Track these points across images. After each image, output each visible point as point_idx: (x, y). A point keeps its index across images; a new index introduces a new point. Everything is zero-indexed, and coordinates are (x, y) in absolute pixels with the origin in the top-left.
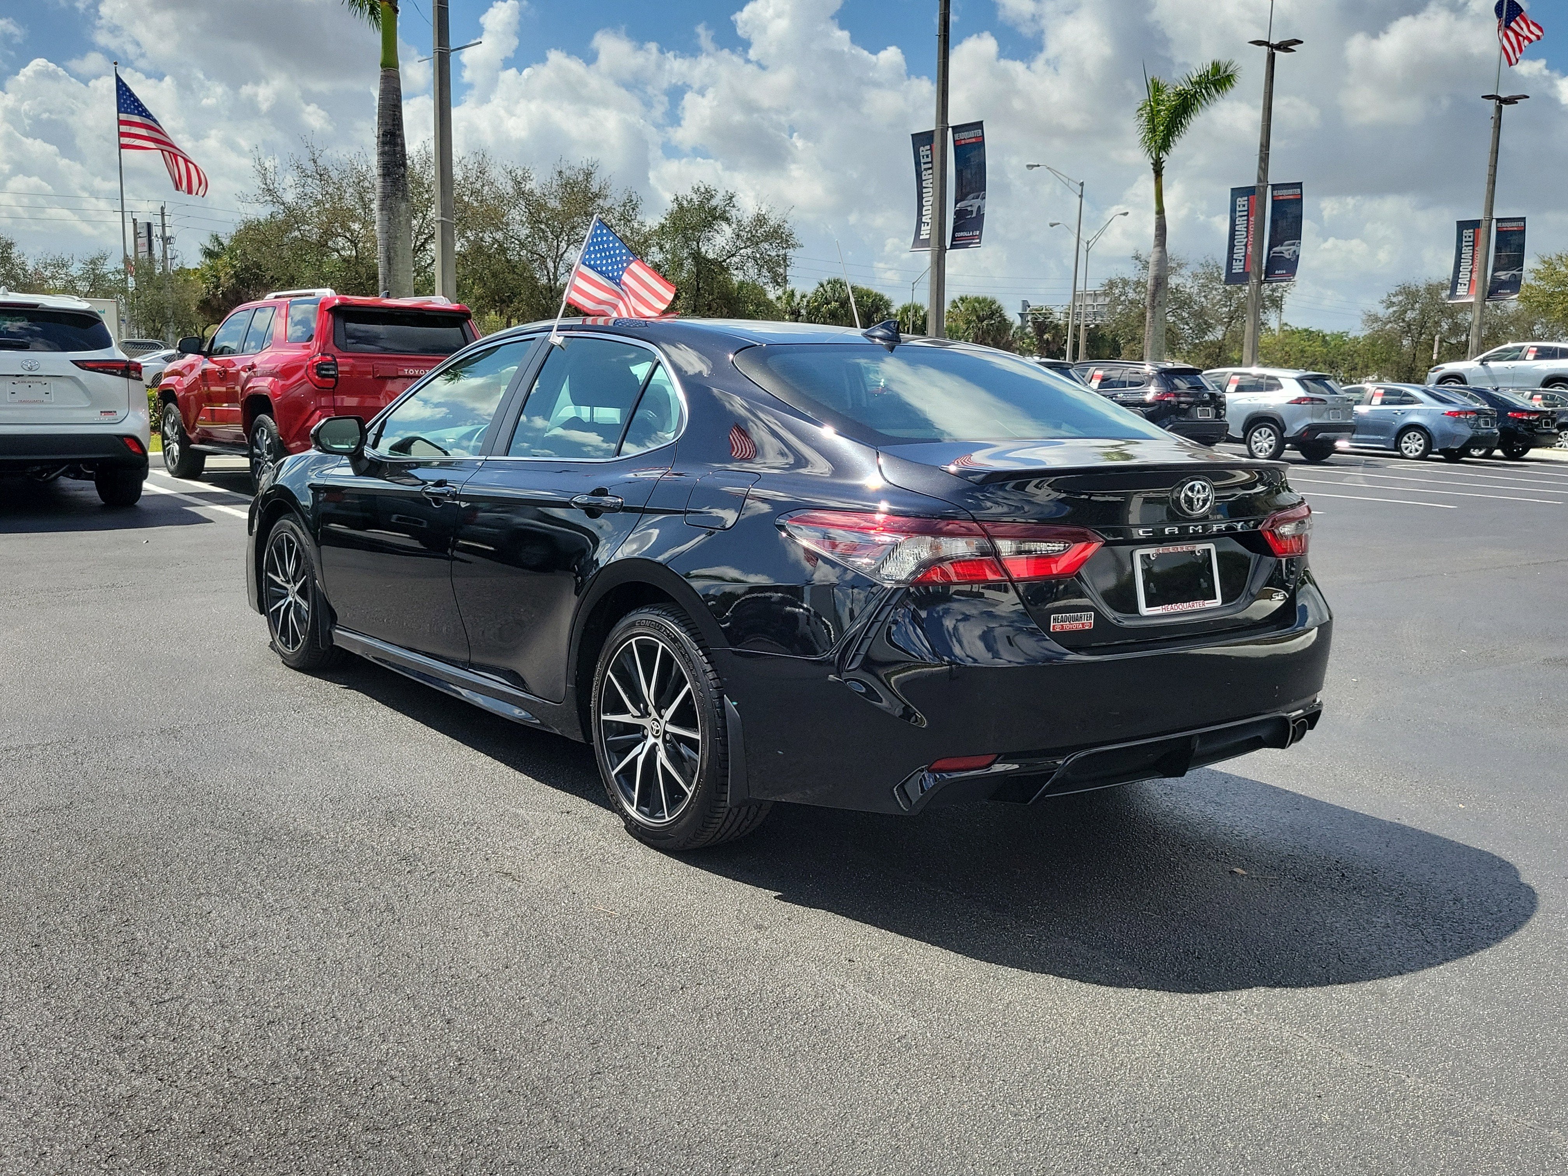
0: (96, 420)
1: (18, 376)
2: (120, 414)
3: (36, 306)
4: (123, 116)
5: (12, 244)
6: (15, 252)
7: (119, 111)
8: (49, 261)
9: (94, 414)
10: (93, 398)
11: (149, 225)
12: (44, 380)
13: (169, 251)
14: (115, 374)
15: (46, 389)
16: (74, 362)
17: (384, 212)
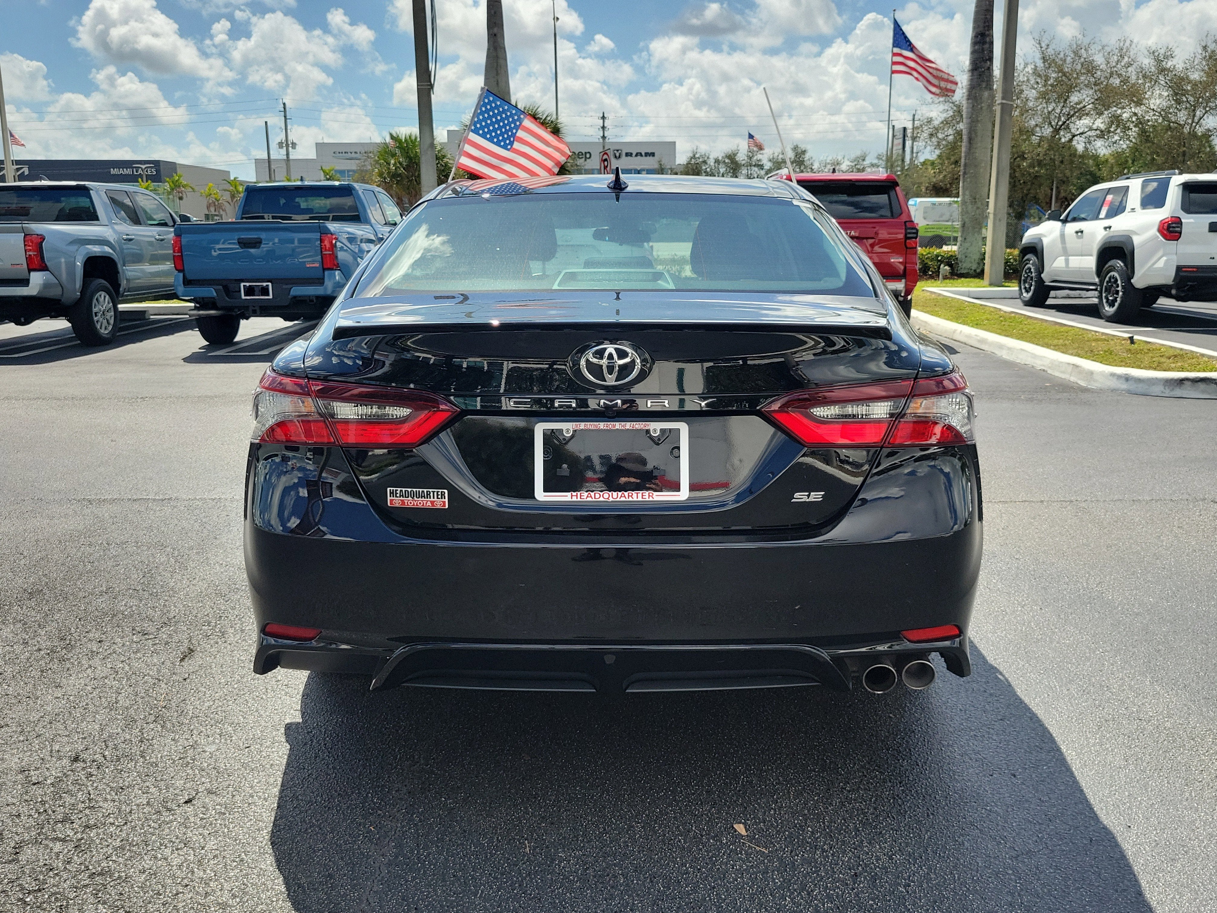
4: (896, 50)
5: (805, 151)
6: (807, 156)
7: (894, 46)
8: (828, 161)
11: (905, 129)
13: (915, 148)
17: (970, 101)
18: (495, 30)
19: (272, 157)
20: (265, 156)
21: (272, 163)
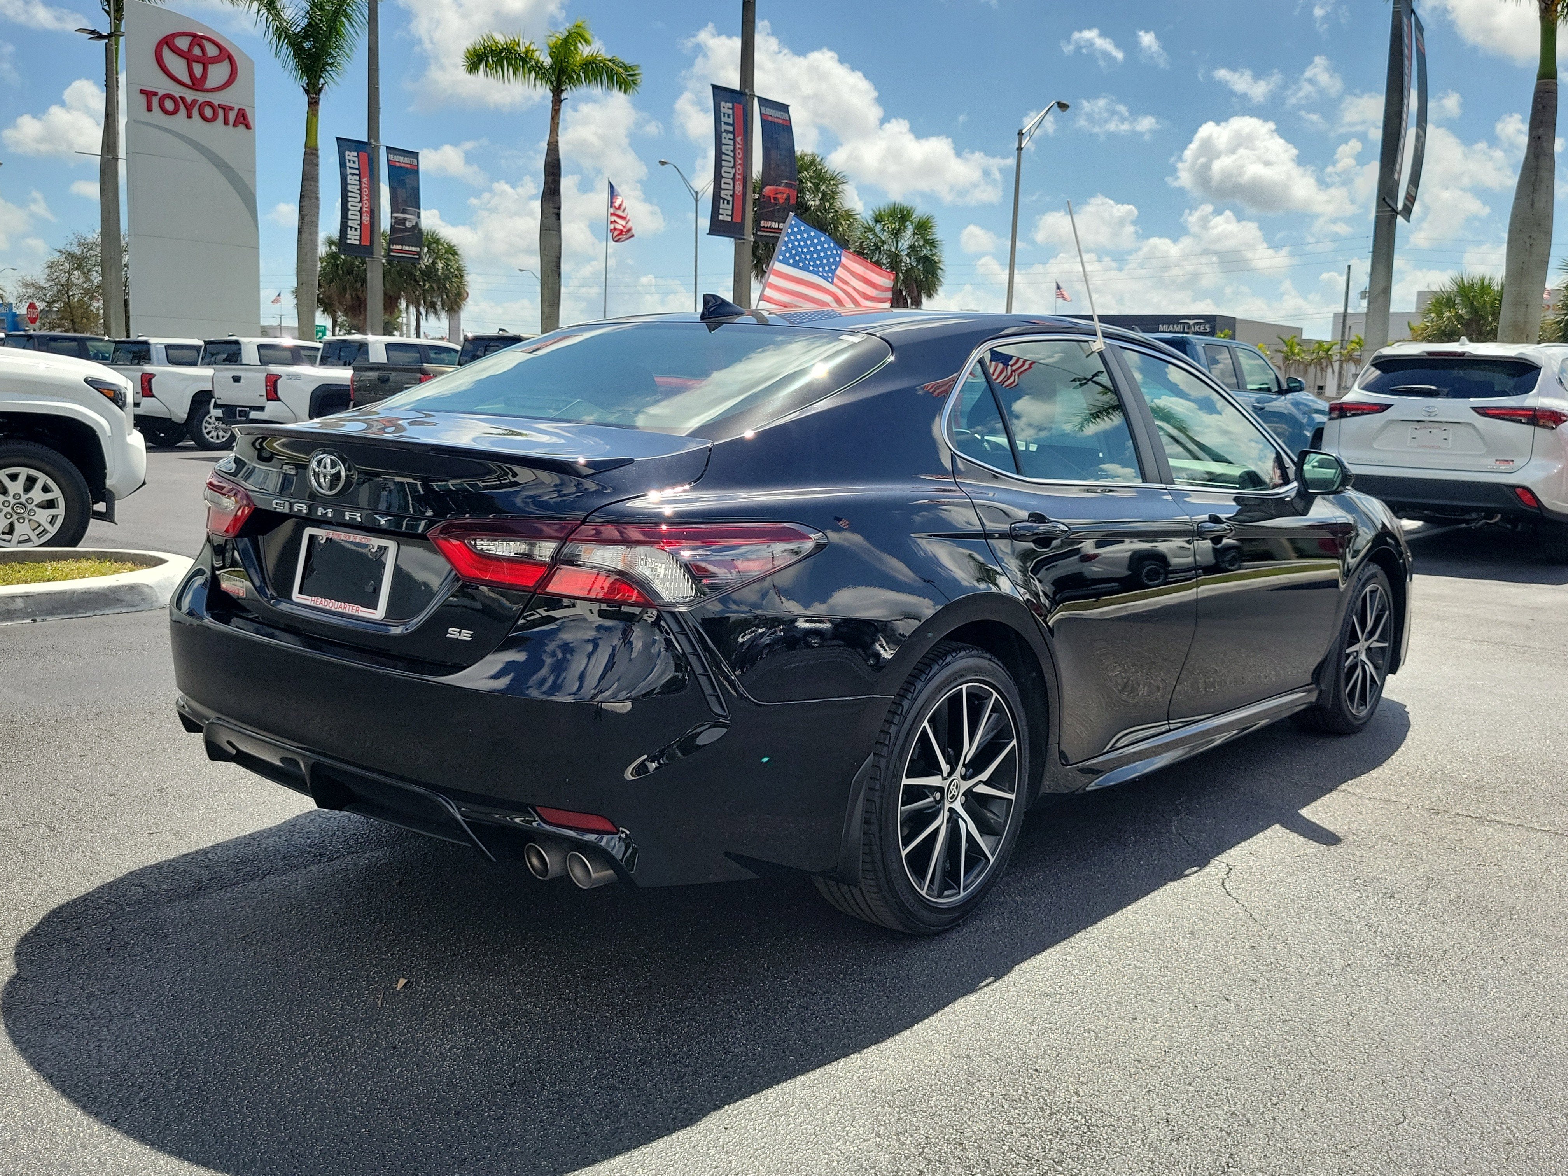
0: (1489, 468)
1: (1418, 421)
2: (1519, 462)
3: (1463, 354)
9: (1489, 462)
10: (1491, 446)
12: (1445, 426)
14: (1520, 422)
15: (1444, 435)
16: (1474, 409)
18: (1541, 131)
19: (1349, 311)
20: (1342, 310)
21: (1348, 318)
